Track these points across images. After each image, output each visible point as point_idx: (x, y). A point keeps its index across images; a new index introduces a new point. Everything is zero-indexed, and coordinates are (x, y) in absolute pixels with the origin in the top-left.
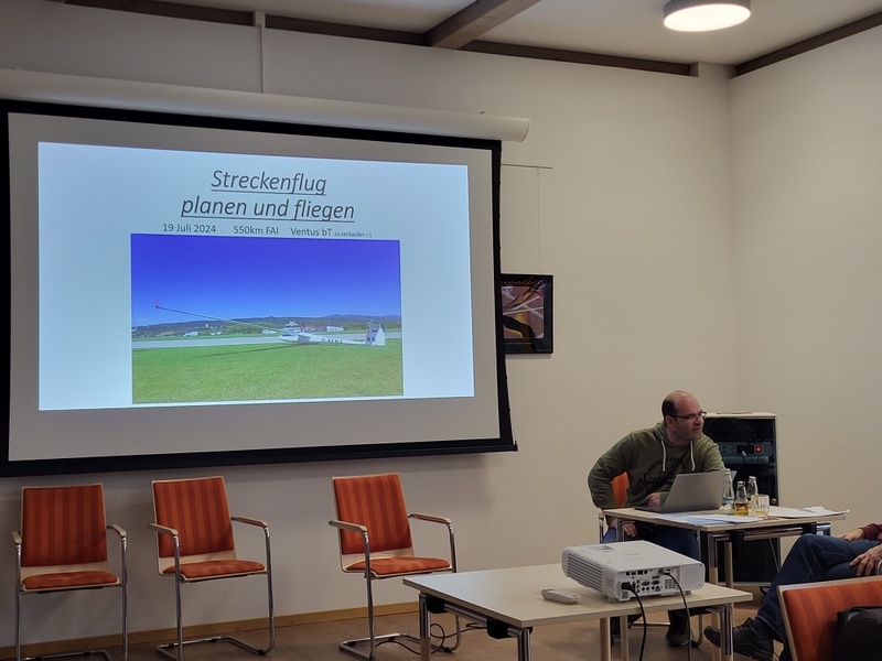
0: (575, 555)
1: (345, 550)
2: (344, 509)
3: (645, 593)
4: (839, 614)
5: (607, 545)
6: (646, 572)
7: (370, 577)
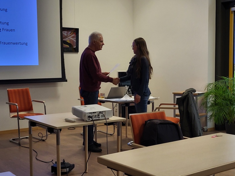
0: (75, 108)
1: (11, 111)
2: (11, 99)
3: (95, 119)
4: (146, 121)
5: (86, 105)
6: (96, 113)
7: (19, 119)
